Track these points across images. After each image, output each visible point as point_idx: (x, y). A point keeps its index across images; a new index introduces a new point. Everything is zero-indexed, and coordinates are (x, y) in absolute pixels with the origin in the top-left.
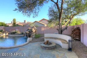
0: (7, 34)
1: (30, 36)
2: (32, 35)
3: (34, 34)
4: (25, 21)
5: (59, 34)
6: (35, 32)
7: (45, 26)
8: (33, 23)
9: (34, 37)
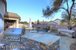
0: (36, 28)
1: (49, 30)
2: (50, 29)
3: (51, 29)
4: (43, 21)
5: (69, 29)
6: (52, 27)
7: (58, 24)
8: (49, 22)
9: (51, 30)
